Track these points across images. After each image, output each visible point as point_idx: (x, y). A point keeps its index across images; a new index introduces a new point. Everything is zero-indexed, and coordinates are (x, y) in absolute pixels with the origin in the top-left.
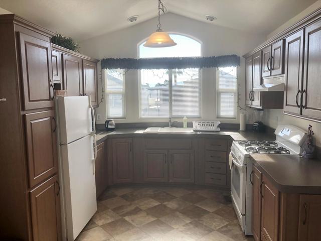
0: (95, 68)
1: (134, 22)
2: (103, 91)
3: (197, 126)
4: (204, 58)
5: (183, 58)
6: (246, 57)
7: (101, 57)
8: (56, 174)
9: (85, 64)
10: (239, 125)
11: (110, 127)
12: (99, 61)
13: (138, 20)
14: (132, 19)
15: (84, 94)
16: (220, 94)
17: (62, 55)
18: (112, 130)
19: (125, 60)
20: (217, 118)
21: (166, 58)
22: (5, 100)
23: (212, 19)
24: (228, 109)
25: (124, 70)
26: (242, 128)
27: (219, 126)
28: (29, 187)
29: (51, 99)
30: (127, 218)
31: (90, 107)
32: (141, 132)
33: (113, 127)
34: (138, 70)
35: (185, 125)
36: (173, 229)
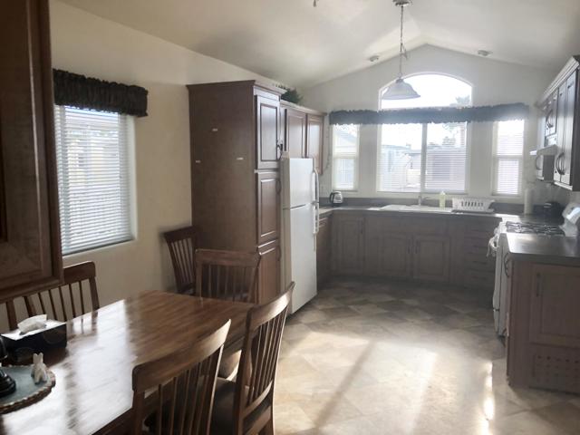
0: (322, 124)
1: (376, 61)
2: (330, 154)
3: (458, 204)
4: (473, 107)
5: (443, 108)
6: (538, 106)
7: (329, 110)
8: (277, 238)
9: (310, 119)
10: (523, 205)
11: (336, 201)
12: (326, 114)
13: (381, 59)
14: (372, 59)
15: (306, 157)
16: (498, 160)
17: (286, 110)
18: (338, 205)
19: (360, 112)
20: (493, 195)
21: (418, 109)
22: (241, 159)
23: (486, 53)
24: (509, 182)
25: (359, 126)
26: (526, 210)
27: (492, 206)
28: (257, 243)
29: (278, 160)
30: (352, 307)
31: (314, 171)
32: (377, 209)
33: (341, 201)
34: (379, 126)
35: (442, 203)
36: (406, 321)
